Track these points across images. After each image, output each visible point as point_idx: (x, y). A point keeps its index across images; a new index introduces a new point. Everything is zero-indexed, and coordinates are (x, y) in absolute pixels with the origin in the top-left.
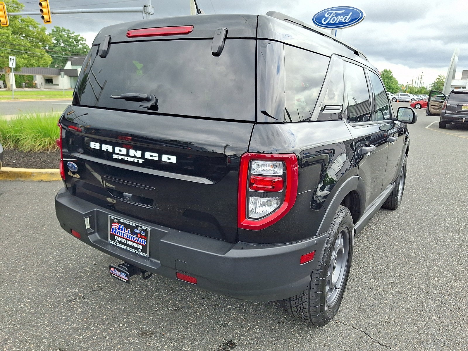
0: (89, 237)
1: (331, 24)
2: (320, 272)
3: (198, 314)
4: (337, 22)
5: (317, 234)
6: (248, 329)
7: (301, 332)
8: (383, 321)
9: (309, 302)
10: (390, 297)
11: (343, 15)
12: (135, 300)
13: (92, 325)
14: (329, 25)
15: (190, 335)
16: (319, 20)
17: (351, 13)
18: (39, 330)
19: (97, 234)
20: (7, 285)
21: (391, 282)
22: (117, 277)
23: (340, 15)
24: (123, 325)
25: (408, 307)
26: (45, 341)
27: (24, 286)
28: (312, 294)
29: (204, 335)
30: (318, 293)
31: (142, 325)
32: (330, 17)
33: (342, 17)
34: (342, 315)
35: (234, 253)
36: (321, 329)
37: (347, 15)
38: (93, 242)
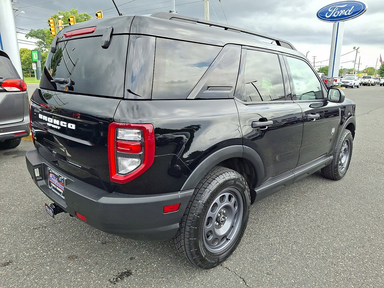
0: (38, 182)
1: (334, 18)
2: (193, 222)
3: (118, 248)
4: (340, 15)
5: (181, 190)
6: (148, 263)
7: (189, 271)
8: (266, 272)
9: (185, 246)
10: (285, 253)
11: (346, 9)
12: (79, 233)
13: (40, 247)
14: (332, 19)
15: (103, 262)
16: (323, 15)
17: (353, 7)
18: (4, 246)
19: (44, 181)
20: (2, 214)
21: (293, 241)
22: (48, 212)
23: (342, 9)
24: (60, 249)
25: (297, 263)
26: (4, 254)
27: (12, 216)
28: (186, 240)
29: (112, 264)
30: (190, 239)
31: (73, 251)
32: (333, 11)
33: (344, 11)
34: (232, 263)
35: (105, 200)
36: (207, 272)
37: (350, 8)
38: (40, 186)
